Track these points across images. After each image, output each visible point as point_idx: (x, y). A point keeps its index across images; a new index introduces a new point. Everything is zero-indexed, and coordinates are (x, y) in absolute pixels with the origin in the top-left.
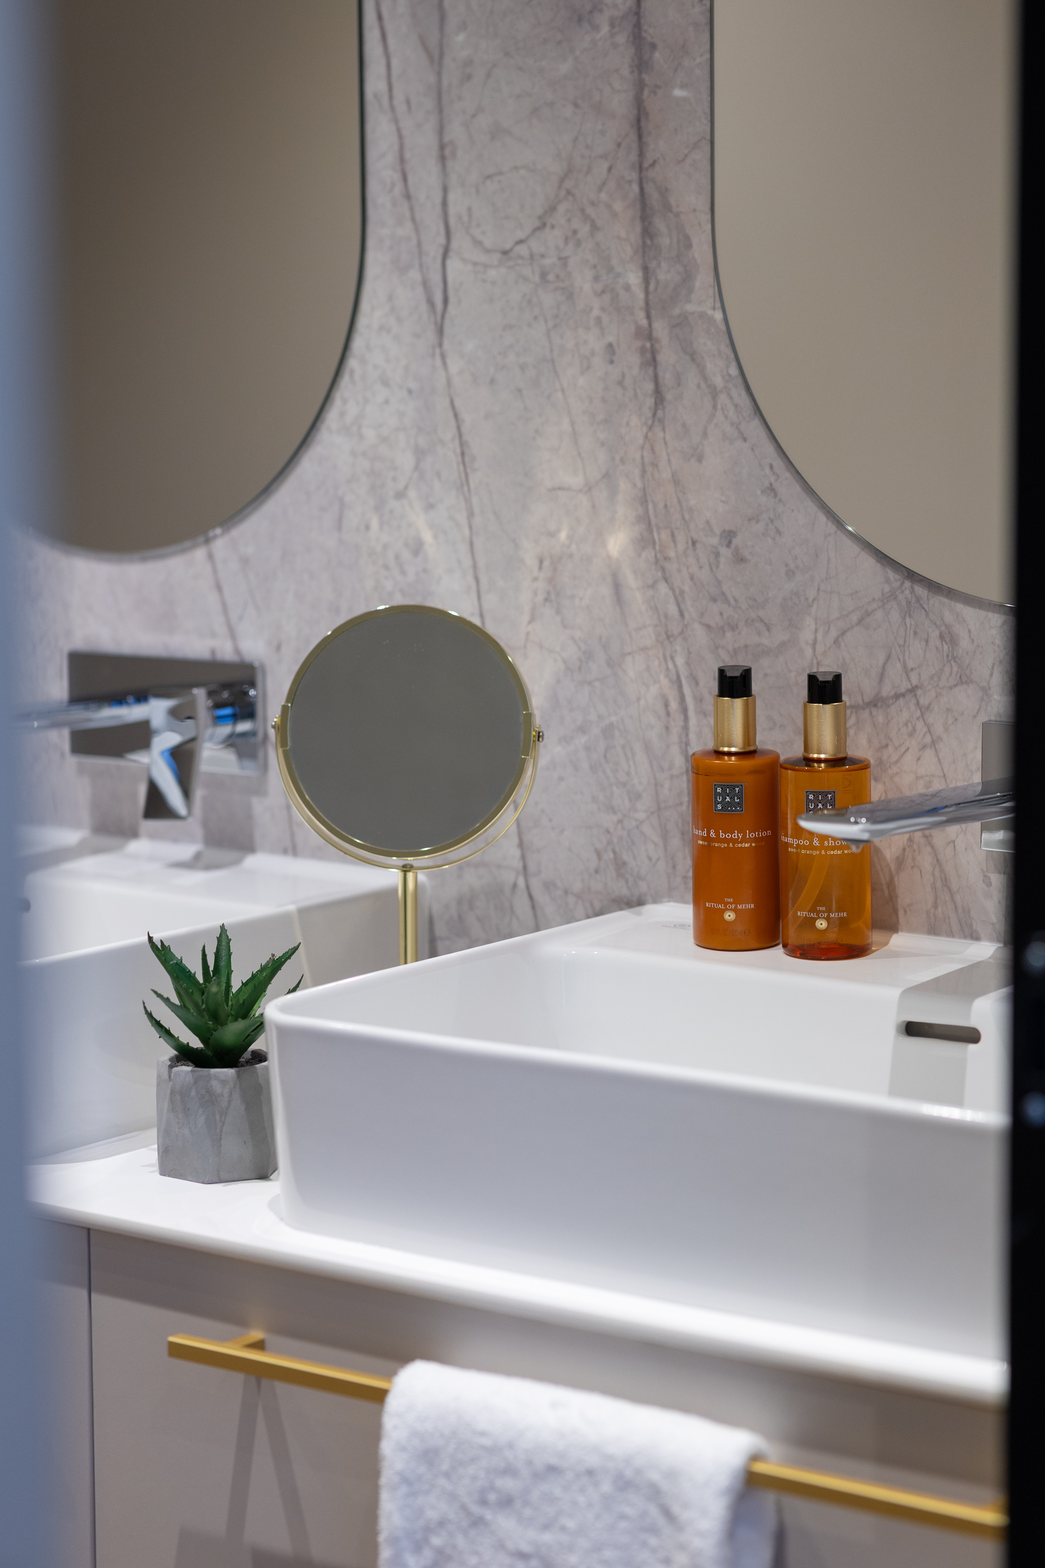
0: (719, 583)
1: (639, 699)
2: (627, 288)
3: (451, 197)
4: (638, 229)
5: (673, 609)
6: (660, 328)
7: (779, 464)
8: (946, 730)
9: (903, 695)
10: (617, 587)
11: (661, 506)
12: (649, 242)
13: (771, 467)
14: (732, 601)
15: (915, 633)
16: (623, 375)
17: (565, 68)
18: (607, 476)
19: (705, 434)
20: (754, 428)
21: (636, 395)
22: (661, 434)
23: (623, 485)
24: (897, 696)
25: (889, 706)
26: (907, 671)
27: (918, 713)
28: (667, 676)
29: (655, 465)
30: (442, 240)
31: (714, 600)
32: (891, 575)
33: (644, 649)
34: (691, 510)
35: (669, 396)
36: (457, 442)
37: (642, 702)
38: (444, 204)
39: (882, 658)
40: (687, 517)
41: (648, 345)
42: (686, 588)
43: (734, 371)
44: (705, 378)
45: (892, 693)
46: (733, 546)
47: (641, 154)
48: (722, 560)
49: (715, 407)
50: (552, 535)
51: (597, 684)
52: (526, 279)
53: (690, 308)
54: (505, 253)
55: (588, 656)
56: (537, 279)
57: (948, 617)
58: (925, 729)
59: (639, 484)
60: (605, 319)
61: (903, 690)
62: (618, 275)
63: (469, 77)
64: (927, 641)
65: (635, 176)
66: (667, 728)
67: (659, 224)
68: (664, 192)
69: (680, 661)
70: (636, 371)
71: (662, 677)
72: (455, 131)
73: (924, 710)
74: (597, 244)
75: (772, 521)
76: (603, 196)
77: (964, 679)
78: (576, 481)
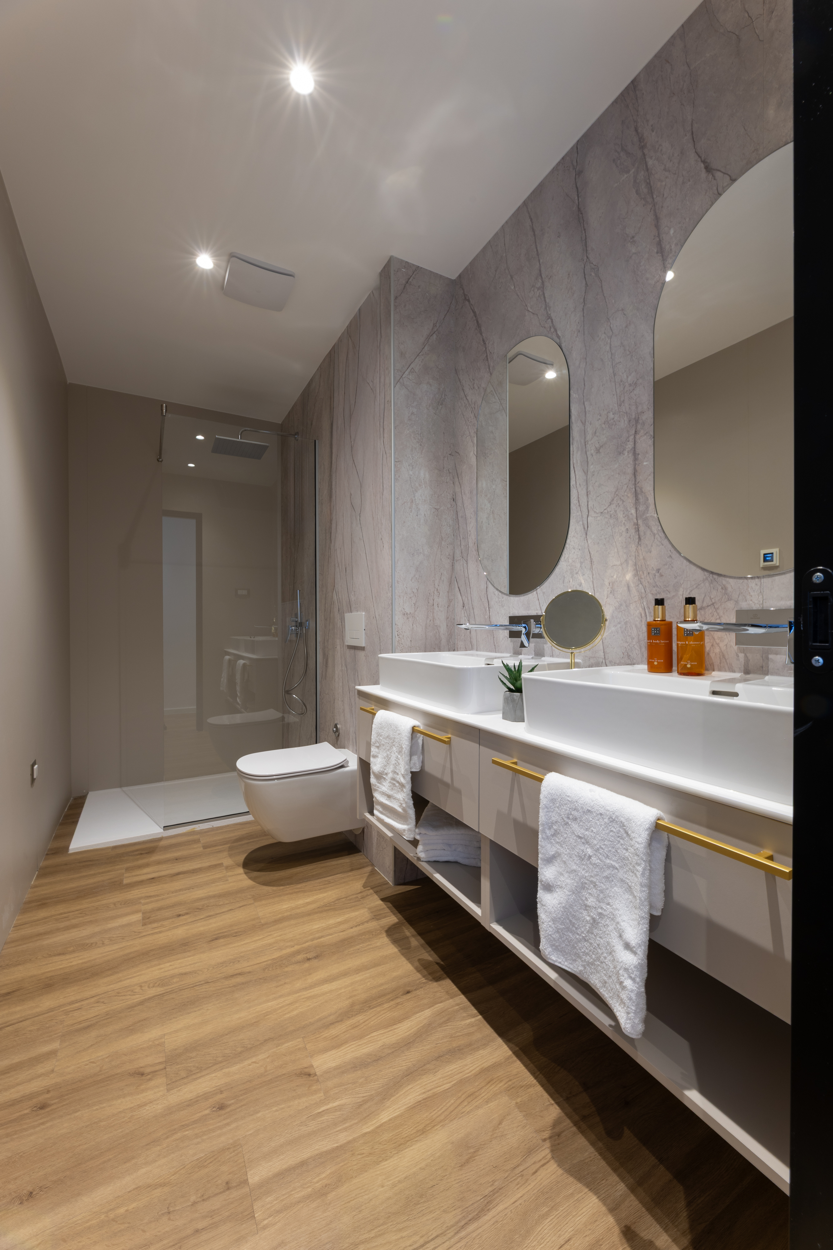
0: (656, 582)
1: (634, 614)
2: (632, 514)
3: (589, 503)
4: (634, 499)
5: (643, 591)
6: (640, 522)
7: (672, 550)
8: (724, 614)
9: (710, 606)
10: (628, 587)
11: (640, 565)
12: (637, 502)
13: (670, 551)
14: (659, 587)
15: (714, 588)
16: (630, 535)
17: (616, 466)
18: (626, 560)
19: (652, 546)
20: (665, 542)
21: (634, 540)
22: (640, 548)
23: (630, 562)
24: (708, 606)
25: (705, 609)
26: (711, 599)
27: (715, 610)
28: (641, 608)
29: (638, 556)
30: (587, 514)
31: (654, 587)
32: (706, 573)
33: (635, 602)
34: (648, 565)
35: (642, 538)
36: (590, 559)
37: (635, 615)
38: (588, 505)
39: (703, 596)
40: (647, 567)
41: (637, 527)
42: (647, 585)
43: (660, 528)
44: (652, 532)
45: (706, 605)
46: (659, 573)
47: (635, 481)
48: (656, 576)
49: (654, 538)
50: (612, 577)
51: (623, 612)
52: (606, 518)
53: (648, 515)
54: (601, 513)
55: (621, 605)
56: (609, 517)
57: (724, 582)
58: (717, 614)
59: (634, 561)
60: (626, 522)
61: (710, 604)
62: (629, 511)
63: (594, 475)
64: (717, 590)
65: (634, 487)
66: (641, 621)
67: (640, 496)
68: (641, 489)
69: (645, 603)
70: (634, 534)
71: (640, 608)
72: (590, 488)
73: (716, 609)
74: (624, 505)
75: (670, 564)
76: (626, 493)
77: (729, 599)
78: (619, 563)
